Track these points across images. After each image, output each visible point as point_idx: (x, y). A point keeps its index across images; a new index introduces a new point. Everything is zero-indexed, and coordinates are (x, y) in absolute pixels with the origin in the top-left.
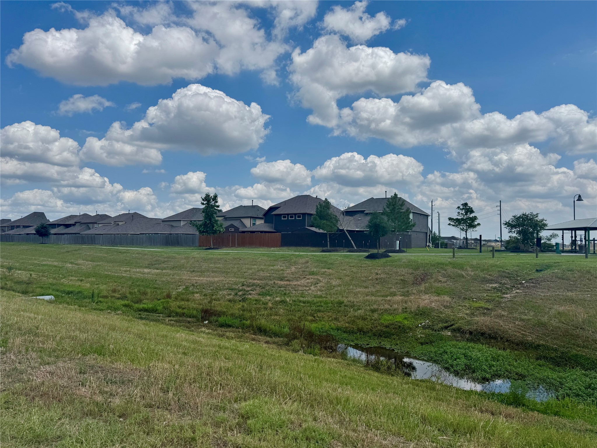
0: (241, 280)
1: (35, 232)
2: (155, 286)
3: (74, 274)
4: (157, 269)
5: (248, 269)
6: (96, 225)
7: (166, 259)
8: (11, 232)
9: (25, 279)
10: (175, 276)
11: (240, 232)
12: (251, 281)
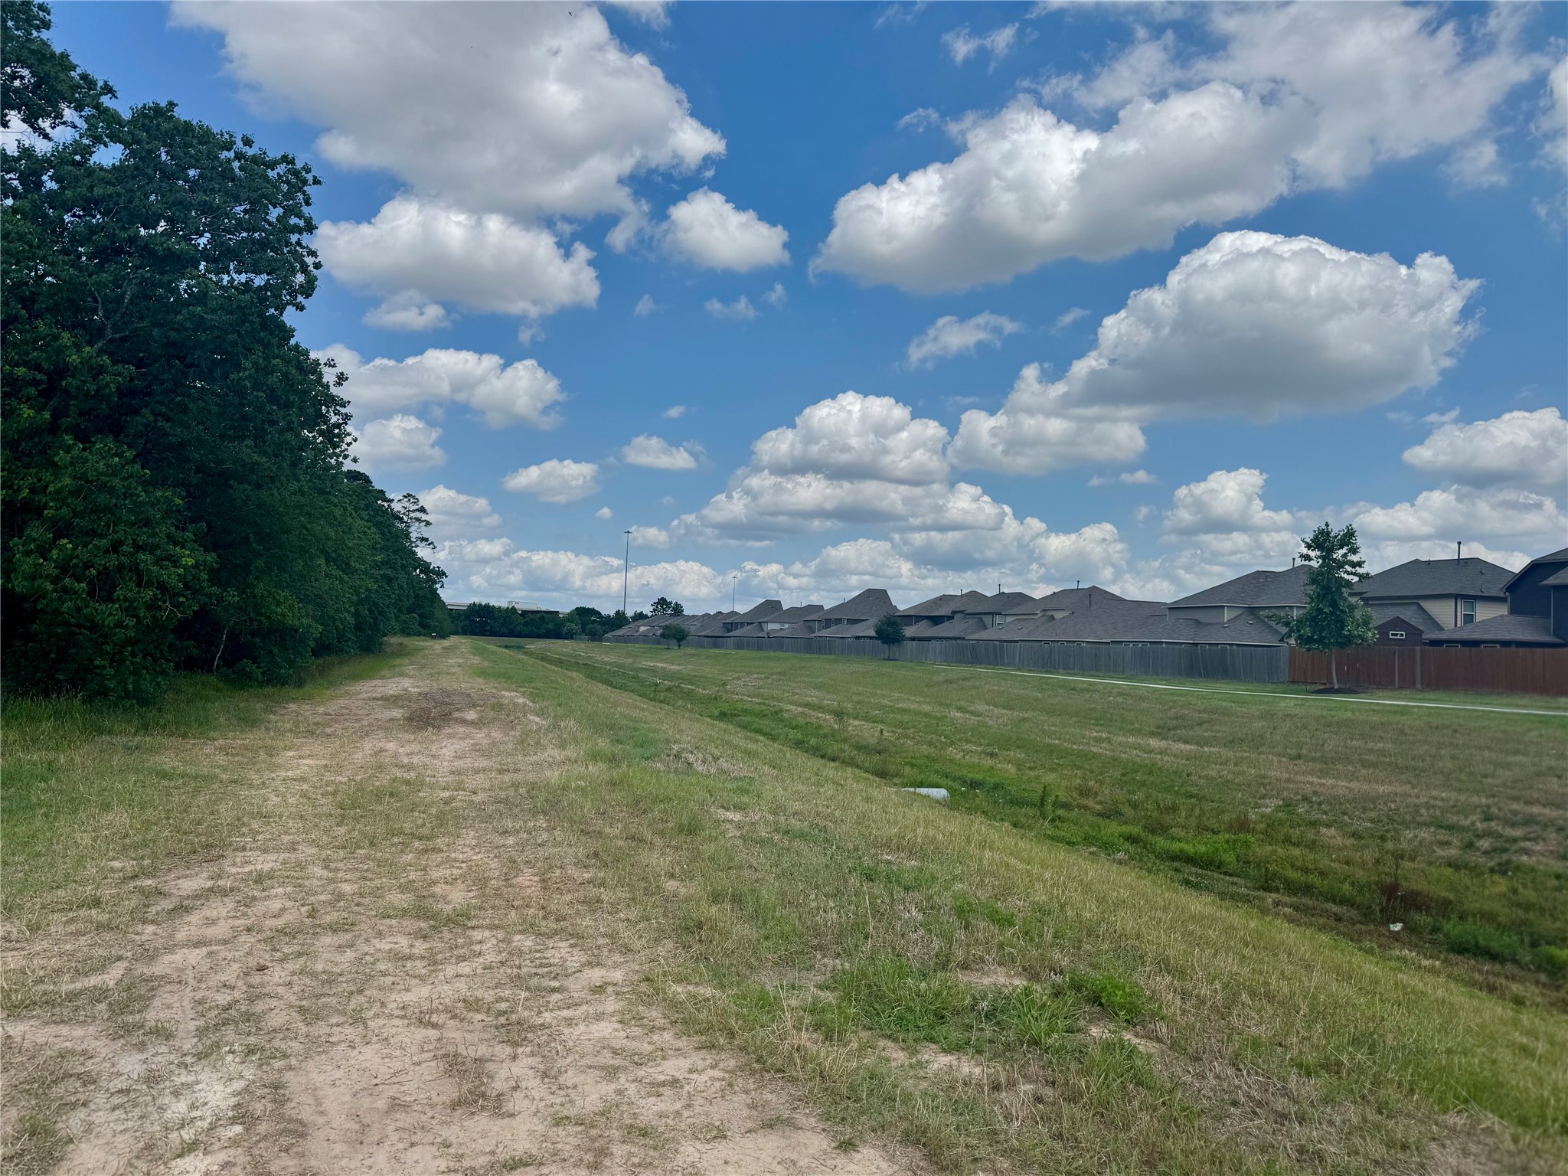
0: (1475, 799)
1: (873, 634)
2: (1189, 789)
3: (972, 736)
4: (1186, 742)
5: (1497, 765)
6: (998, 620)
7: (1205, 716)
8: (826, 633)
9: (873, 741)
10: (1244, 767)
11: (1425, 644)
12: (1515, 806)
